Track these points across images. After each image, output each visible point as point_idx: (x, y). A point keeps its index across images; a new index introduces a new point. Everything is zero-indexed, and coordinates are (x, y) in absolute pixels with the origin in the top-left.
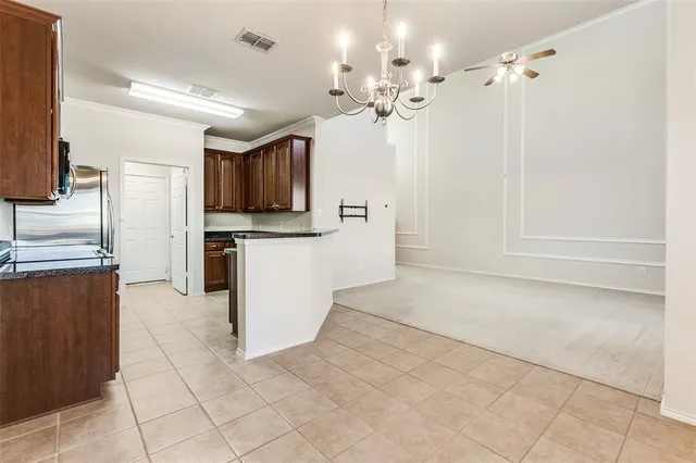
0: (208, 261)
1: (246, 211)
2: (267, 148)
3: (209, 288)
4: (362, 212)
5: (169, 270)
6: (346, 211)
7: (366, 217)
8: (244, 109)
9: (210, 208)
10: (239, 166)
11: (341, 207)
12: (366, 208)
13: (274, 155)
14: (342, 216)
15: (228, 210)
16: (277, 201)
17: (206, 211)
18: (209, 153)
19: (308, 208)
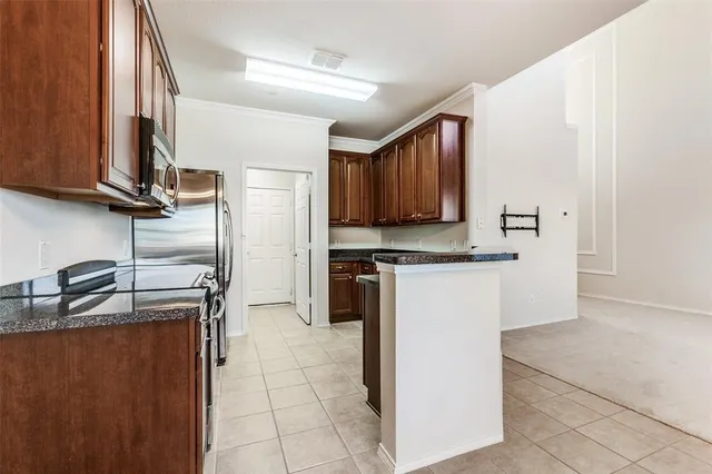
0: (334, 286)
1: (376, 224)
2: (404, 141)
3: (335, 318)
4: (531, 222)
5: (293, 292)
6: (511, 222)
7: (537, 229)
8: (377, 84)
9: (335, 222)
10: (367, 171)
11: (504, 216)
12: (537, 217)
13: (413, 149)
14: (504, 229)
15: (355, 224)
16: (418, 209)
17: (331, 225)
18: (335, 155)
19: (462, 217)
